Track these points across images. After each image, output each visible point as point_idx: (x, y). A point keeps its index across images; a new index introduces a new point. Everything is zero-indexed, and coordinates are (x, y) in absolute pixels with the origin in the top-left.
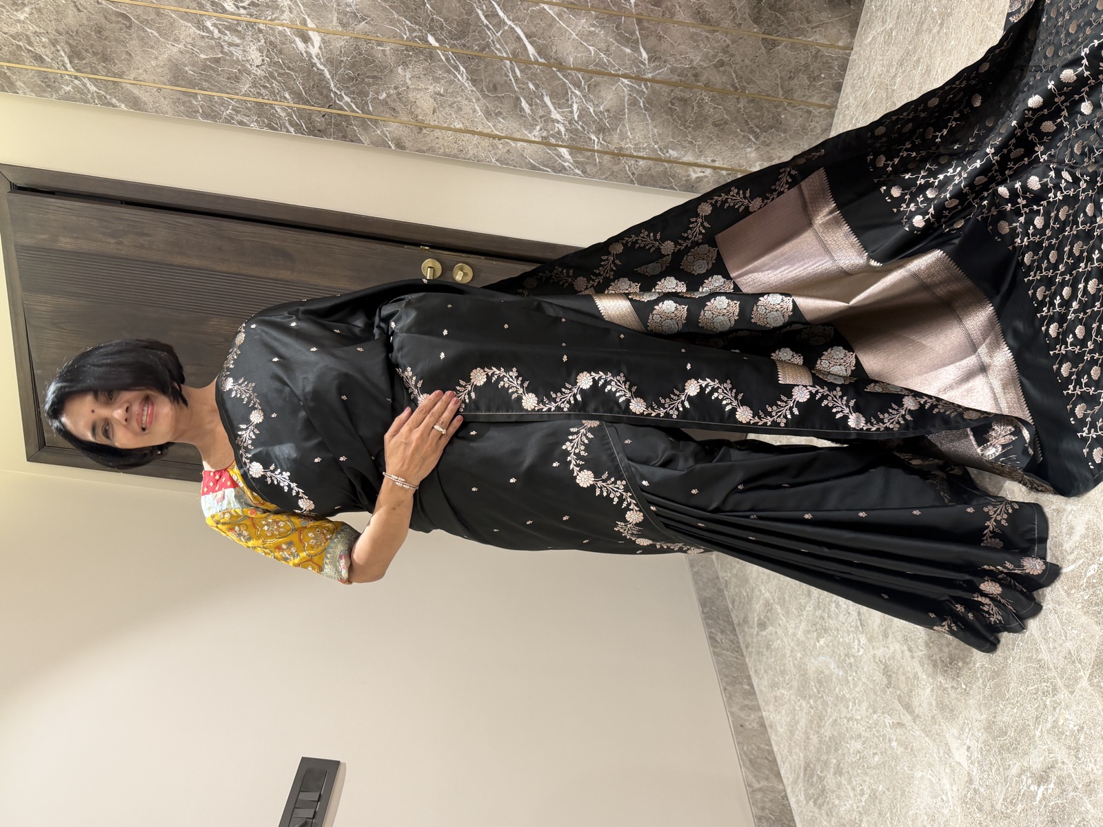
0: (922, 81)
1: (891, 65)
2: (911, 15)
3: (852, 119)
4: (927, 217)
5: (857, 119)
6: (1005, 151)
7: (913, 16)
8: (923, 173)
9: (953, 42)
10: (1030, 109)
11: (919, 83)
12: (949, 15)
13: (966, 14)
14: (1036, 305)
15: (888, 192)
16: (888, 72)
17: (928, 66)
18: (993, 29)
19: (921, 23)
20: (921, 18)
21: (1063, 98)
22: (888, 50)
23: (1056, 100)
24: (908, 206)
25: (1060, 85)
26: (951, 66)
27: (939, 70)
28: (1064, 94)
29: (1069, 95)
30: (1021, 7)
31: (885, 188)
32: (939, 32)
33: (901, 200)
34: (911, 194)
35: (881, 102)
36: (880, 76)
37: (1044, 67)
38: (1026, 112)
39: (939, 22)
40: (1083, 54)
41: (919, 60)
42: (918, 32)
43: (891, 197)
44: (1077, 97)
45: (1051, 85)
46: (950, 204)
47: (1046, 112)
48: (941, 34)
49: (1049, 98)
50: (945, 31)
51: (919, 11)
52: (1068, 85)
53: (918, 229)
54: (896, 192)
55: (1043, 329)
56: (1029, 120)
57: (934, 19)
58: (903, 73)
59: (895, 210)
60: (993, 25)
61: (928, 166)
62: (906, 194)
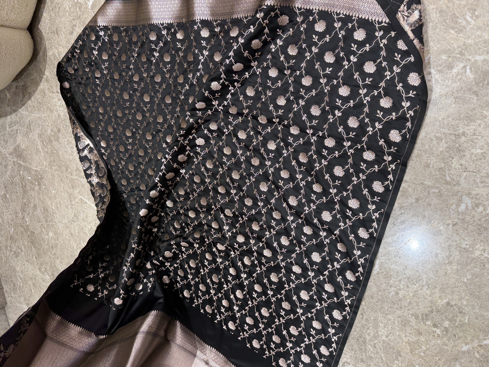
0: (44, 216)
1: (16, 213)
2: (14, 184)
3: (6, 247)
4: (121, 296)
5: (10, 246)
6: (142, 242)
7: (16, 185)
8: (100, 271)
9: (53, 192)
10: (142, 217)
11: (44, 218)
12: (42, 178)
13: (53, 175)
14: (210, 317)
15: (86, 291)
16: (17, 217)
17: (44, 208)
18: (77, 179)
19: (24, 187)
20: (22, 184)
21: (156, 205)
22: (9, 206)
23: (154, 207)
24: (103, 293)
25: (152, 200)
26: (61, 204)
27: (53, 208)
28: (157, 202)
29: (158, 203)
30: (90, 165)
31: (82, 289)
32: (40, 189)
33: (96, 292)
34: (100, 285)
35: (22, 233)
36: (12, 220)
37: (126, 190)
38: (142, 219)
39: (37, 183)
40: (156, 181)
41: (35, 206)
42: (25, 192)
43: (89, 292)
44: (163, 201)
45: (147, 202)
46: (130, 283)
47: (151, 214)
48: (42, 189)
49: (149, 208)
50: (44, 187)
51: (19, 181)
52: (156, 198)
53: (120, 305)
54: (91, 288)
55: (224, 327)
56: (145, 221)
57: (31, 183)
58: (28, 214)
59: (96, 299)
60: (75, 177)
61: (100, 265)
62: (97, 287)
